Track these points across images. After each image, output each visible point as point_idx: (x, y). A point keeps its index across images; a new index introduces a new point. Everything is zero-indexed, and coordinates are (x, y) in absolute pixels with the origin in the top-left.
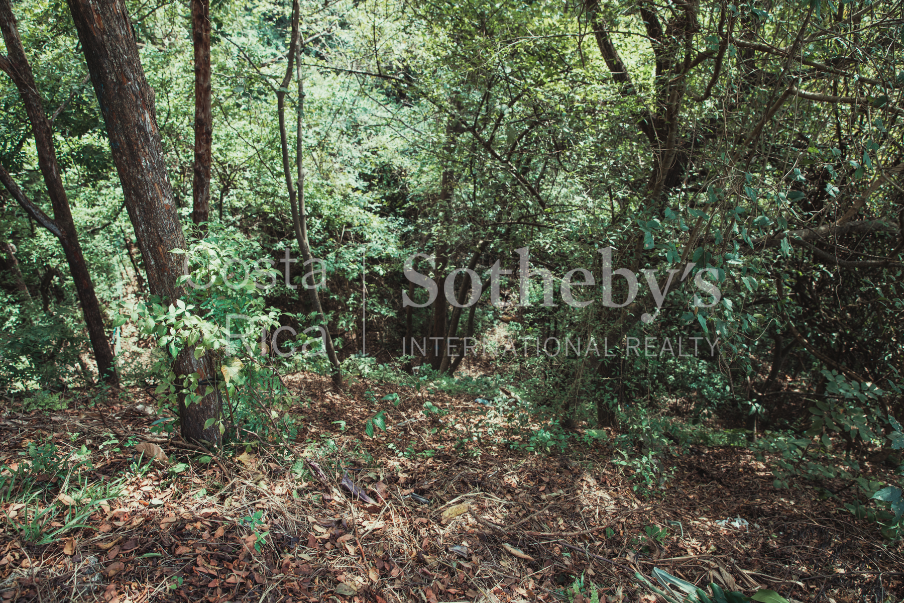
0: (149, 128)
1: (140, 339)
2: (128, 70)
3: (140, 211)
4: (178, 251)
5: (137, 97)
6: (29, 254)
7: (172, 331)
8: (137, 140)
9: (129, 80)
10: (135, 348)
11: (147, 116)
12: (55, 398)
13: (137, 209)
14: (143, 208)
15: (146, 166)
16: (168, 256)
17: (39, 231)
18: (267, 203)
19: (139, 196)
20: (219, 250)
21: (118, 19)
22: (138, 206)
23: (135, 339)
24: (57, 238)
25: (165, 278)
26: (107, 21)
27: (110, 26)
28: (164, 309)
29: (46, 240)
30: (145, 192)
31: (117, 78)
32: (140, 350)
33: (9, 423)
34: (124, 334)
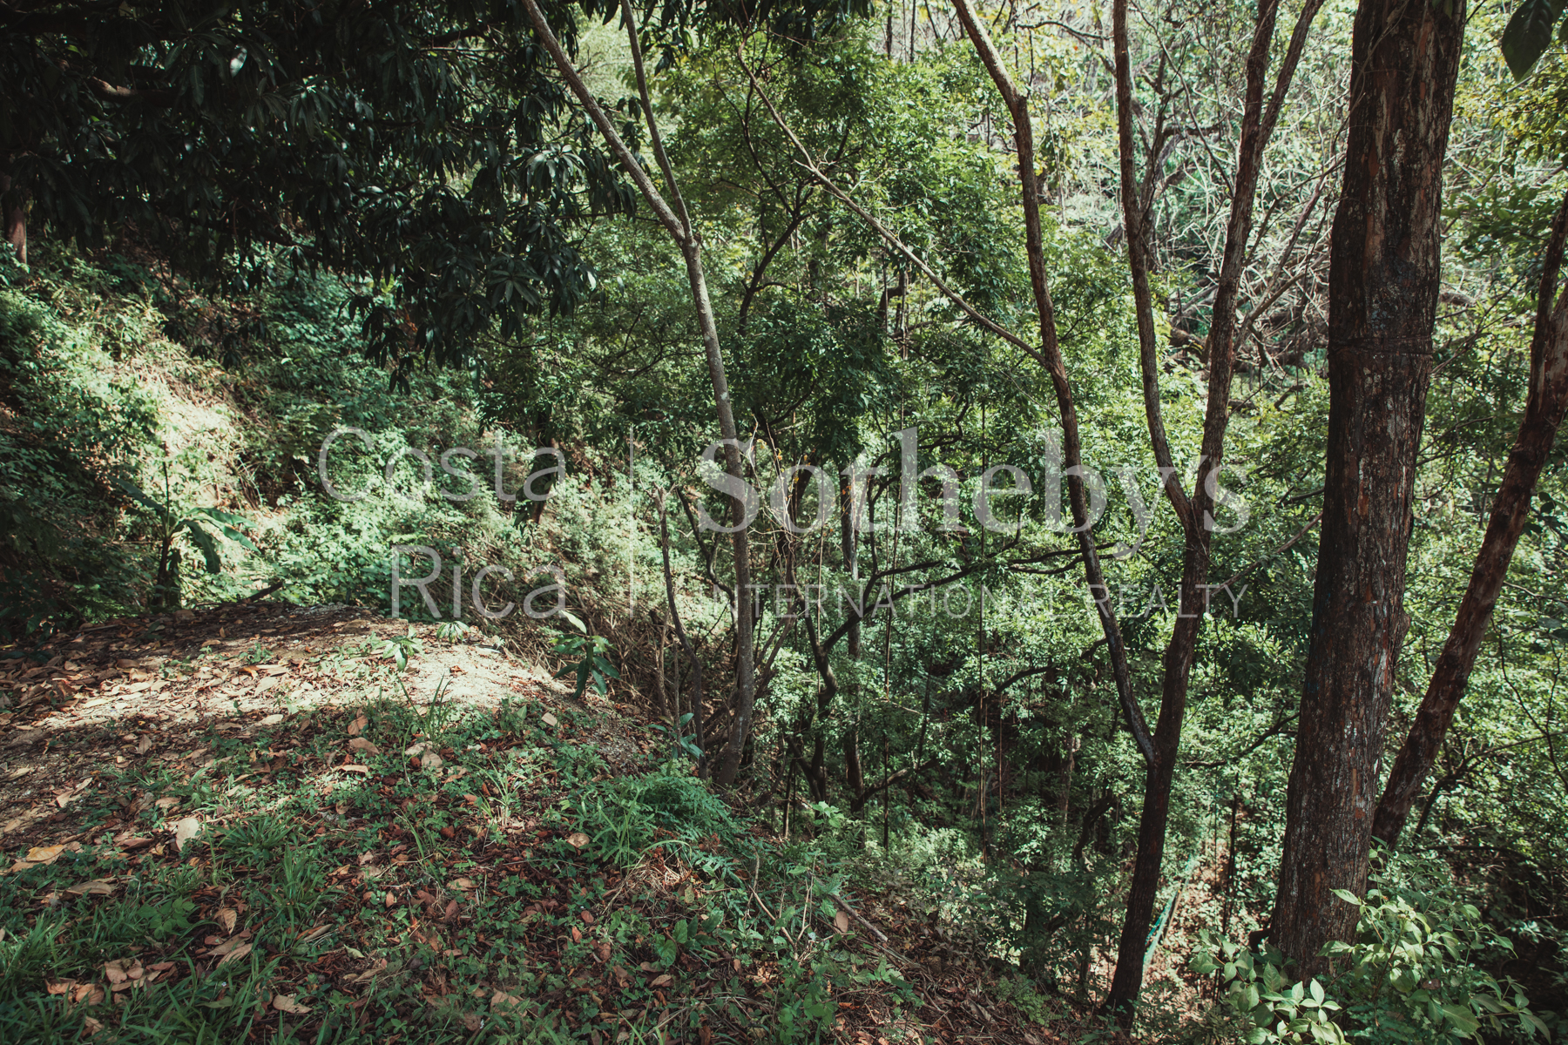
0: (1380, 678)
1: (1187, 964)
2: (1381, 583)
3: (1309, 802)
4: (1348, 897)
5: (1378, 626)
6: (1094, 764)
7: (1282, 1026)
8: (1351, 690)
9: (1376, 597)
10: (1172, 974)
11: (1384, 659)
12: (1039, 1001)
13: (1306, 797)
14: (1317, 799)
15: (1350, 736)
16: (1327, 897)
17: (1122, 736)
18: (1528, 835)
19: (1317, 777)
20: (1428, 929)
21: (1395, 506)
22: (1310, 793)
23: (1178, 959)
24: (1140, 756)
25: (1304, 929)
26: (1377, 506)
27: (1377, 514)
28: (1283, 980)
29: (1125, 752)
30: (1330, 776)
31: (1357, 591)
32: (1180, 982)
33: (973, 1009)
34: (1166, 942)
